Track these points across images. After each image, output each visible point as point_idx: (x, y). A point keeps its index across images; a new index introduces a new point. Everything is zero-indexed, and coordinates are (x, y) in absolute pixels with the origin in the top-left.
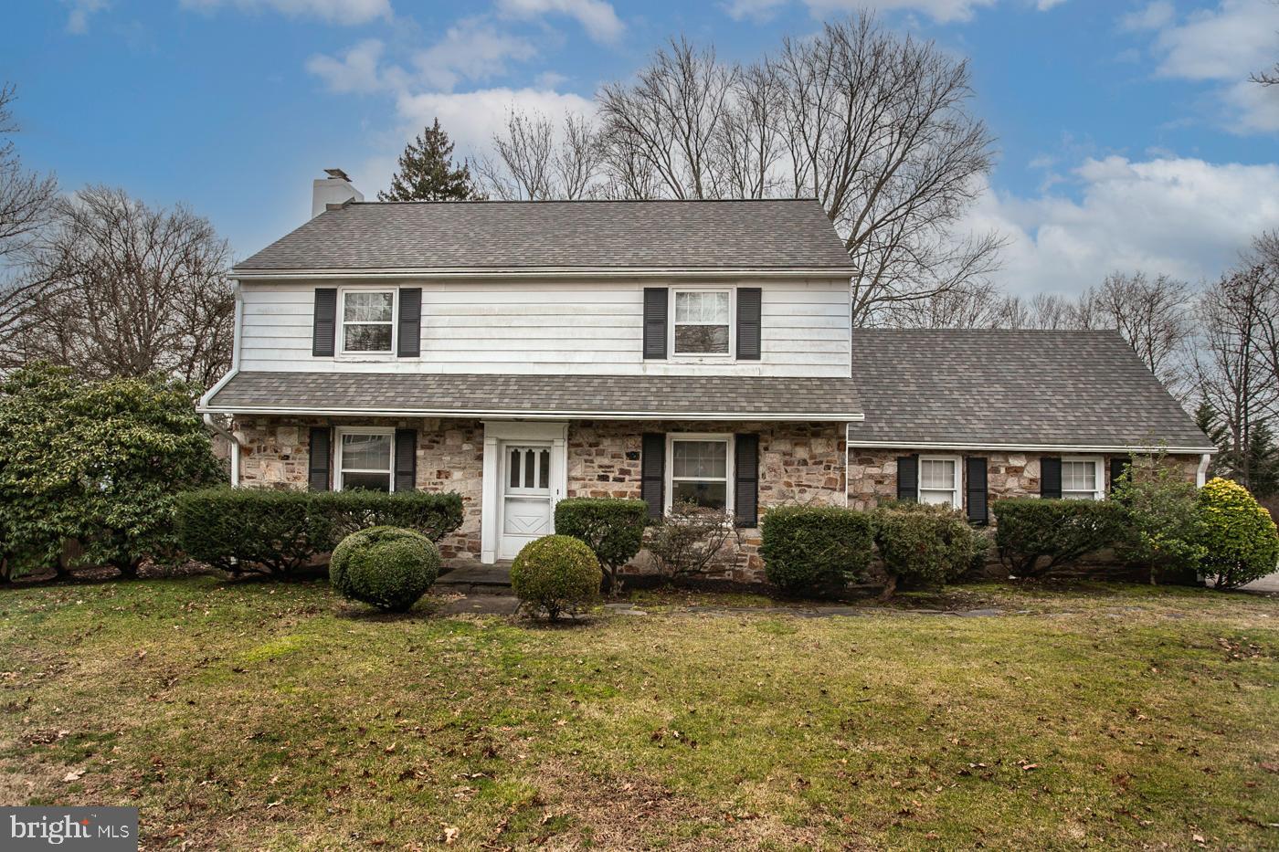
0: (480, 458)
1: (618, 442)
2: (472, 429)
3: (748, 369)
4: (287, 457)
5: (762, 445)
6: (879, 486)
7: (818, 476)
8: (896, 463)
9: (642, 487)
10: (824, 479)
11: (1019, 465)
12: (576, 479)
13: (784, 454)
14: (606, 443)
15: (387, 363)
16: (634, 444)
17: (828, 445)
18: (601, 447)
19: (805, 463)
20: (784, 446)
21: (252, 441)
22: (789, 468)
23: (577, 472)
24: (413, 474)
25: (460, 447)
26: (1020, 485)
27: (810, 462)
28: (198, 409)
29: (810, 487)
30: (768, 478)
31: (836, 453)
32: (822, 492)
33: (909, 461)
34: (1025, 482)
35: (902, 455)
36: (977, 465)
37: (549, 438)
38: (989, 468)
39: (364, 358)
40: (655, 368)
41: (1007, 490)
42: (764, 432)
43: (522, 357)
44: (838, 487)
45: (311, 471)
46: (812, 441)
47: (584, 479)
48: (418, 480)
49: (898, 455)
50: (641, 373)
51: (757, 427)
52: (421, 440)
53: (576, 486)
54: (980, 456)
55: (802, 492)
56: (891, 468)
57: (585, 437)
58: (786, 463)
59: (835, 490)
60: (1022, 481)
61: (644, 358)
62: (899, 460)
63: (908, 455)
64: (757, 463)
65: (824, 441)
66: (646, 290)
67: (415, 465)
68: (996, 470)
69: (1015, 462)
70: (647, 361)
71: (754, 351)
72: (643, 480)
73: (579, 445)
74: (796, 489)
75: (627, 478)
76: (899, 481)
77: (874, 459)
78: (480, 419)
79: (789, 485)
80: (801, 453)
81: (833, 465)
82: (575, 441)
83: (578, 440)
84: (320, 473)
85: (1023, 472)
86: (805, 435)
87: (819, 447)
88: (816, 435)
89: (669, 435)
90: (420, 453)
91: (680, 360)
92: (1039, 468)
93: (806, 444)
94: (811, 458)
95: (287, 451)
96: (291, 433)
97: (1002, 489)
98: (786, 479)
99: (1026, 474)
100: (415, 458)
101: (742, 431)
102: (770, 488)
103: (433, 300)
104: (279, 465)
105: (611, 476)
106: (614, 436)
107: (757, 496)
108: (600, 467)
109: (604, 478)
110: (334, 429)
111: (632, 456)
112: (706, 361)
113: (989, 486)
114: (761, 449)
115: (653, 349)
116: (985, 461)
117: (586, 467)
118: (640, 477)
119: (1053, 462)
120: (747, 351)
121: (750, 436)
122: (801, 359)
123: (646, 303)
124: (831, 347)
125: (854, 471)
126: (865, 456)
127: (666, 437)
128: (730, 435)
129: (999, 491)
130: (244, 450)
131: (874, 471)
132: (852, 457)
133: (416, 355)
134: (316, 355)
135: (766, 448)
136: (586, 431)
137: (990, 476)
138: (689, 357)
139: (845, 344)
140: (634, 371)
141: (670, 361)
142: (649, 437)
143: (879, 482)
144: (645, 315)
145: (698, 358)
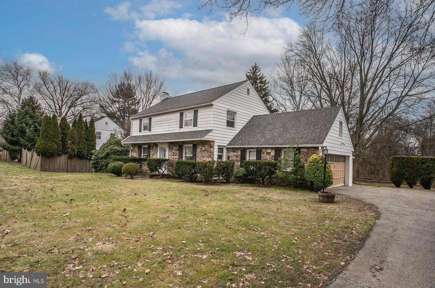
0: (157, 151)
1: (176, 147)
2: (156, 145)
3: (195, 129)
4: (136, 152)
5: (197, 147)
7: (206, 154)
8: (240, 152)
9: (179, 157)
10: (207, 155)
12: (170, 155)
13: (201, 149)
14: (174, 147)
15: (147, 133)
16: (178, 148)
17: (208, 146)
19: (204, 151)
20: (200, 147)
21: (133, 149)
22: (201, 152)
23: (170, 154)
24: (150, 154)
25: (155, 149)
27: (205, 151)
28: (122, 143)
29: (204, 157)
30: (198, 155)
32: (207, 158)
33: (244, 151)
36: (259, 151)
37: (165, 147)
38: (262, 152)
39: (145, 132)
40: (182, 130)
41: (266, 159)
42: (197, 144)
43: (163, 130)
44: (210, 157)
45: (139, 154)
48: (151, 156)
49: (241, 149)
51: (196, 143)
52: (151, 148)
53: (170, 157)
54: (260, 149)
55: (204, 158)
56: (239, 153)
58: (201, 151)
59: (209, 157)
60: (270, 156)
61: (180, 128)
62: (241, 151)
63: (243, 149)
64: (196, 151)
65: (207, 145)
66: (180, 113)
68: (264, 153)
69: (269, 151)
70: (180, 129)
71: (196, 125)
72: (179, 155)
73: (170, 148)
74: (202, 157)
75: (177, 155)
76: (241, 157)
77: (236, 151)
78: (156, 143)
79: (201, 156)
80: (203, 149)
81: (209, 151)
83: (170, 147)
84: (140, 154)
86: (204, 144)
87: (206, 147)
88: (206, 144)
89: (184, 145)
90: (151, 150)
92: (274, 153)
93: (204, 146)
94: (205, 149)
95: (136, 151)
96: (137, 147)
99: (271, 154)
100: (150, 152)
101: (194, 144)
102: (198, 157)
103: (154, 119)
104: (135, 153)
105: (175, 154)
107: (196, 159)
108: (173, 152)
109: (174, 155)
110: (142, 146)
111: (177, 150)
112: (189, 128)
113: (262, 158)
114: (197, 148)
115: (181, 127)
116: (261, 151)
119: (278, 151)
120: (195, 125)
121: (195, 145)
122: (204, 126)
123: (180, 116)
124: (209, 122)
125: (232, 154)
126: (234, 150)
127: (183, 146)
128: (192, 145)
129: (264, 159)
130: (132, 151)
131: (236, 154)
132: (231, 150)
133: (151, 131)
134: (140, 132)
135: (198, 148)
136: (171, 144)
137: (262, 155)
138: (186, 127)
139: (212, 121)
140: (178, 131)
141: (183, 128)
142: (180, 146)
143: (237, 157)
144: (180, 119)
145: (188, 127)
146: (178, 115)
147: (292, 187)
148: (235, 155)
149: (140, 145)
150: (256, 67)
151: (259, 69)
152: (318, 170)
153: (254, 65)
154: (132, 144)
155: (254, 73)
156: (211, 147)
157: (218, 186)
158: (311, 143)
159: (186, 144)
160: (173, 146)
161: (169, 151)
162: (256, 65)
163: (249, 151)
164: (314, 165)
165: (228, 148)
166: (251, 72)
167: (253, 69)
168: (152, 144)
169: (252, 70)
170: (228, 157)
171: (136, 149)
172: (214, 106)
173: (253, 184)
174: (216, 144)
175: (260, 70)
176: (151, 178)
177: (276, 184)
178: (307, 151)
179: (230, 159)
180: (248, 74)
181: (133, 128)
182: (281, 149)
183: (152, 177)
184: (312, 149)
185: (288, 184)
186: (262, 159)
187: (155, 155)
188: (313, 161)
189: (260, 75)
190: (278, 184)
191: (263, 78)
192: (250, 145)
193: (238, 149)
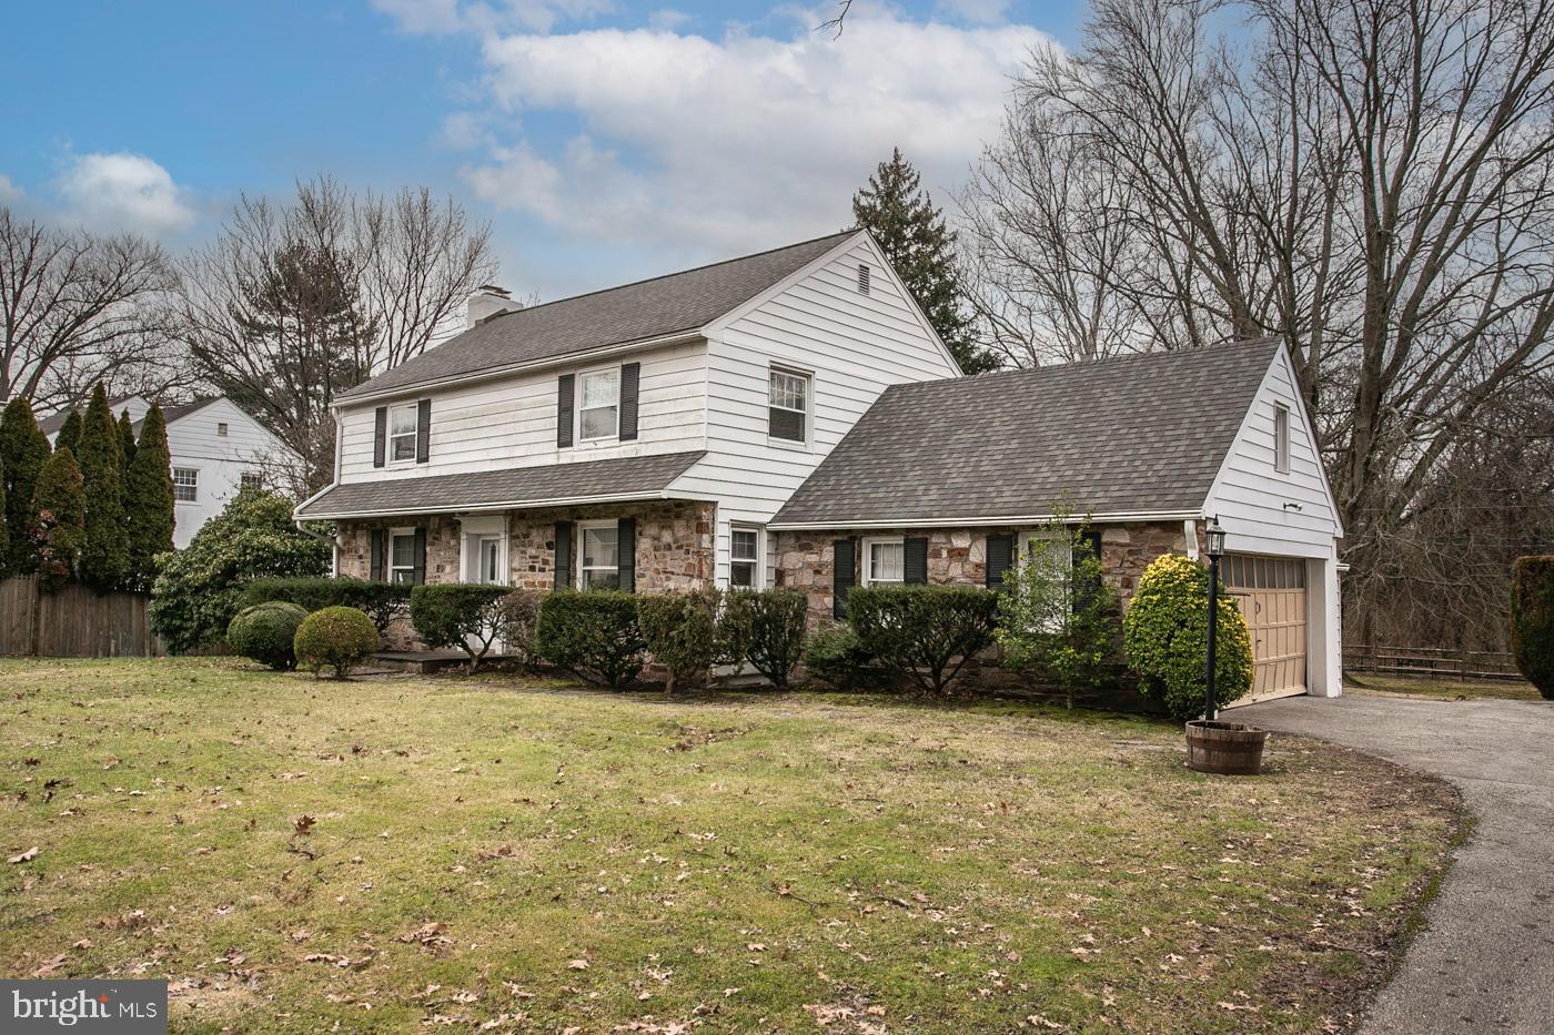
0: (459, 553)
1: (541, 532)
2: (451, 523)
3: (628, 450)
4: (361, 557)
5: (638, 529)
6: (817, 577)
7: (676, 562)
8: (832, 548)
9: (555, 577)
10: (684, 564)
11: (963, 546)
12: (515, 570)
13: (654, 539)
14: (534, 533)
15: (411, 470)
16: (550, 534)
17: (688, 527)
18: (531, 538)
19: (669, 547)
20: (652, 530)
21: (345, 544)
22: (658, 554)
23: (516, 565)
24: (425, 568)
25: (449, 543)
26: (963, 572)
27: (674, 546)
28: (293, 518)
29: (673, 573)
30: (642, 566)
31: (695, 535)
32: (682, 578)
33: (847, 544)
34: (968, 568)
35: (840, 538)
36: (916, 545)
37: (495, 531)
38: (930, 550)
39: (402, 467)
40: (568, 456)
41: (950, 580)
42: (640, 516)
43: (484, 455)
44: (696, 573)
45: (373, 568)
46: (675, 523)
47: (519, 570)
48: (428, 575)
49: (835, 538)
50: (554, 462)
51: (633, 510)
52: (429, 539)
53: (515, 577)
54: (919, 536)
55: (668, 579)
56: (828, 555)
57: (520, 530)
58: (656, 549)
59: (692, 576)
60: (967, 567)
61: (559, 447)
62: (836, 544)
63: (846, 538)
64: (634, 550)
65: (683, 522)
66: (561, 379)
67: (425, 562)
68: (937, 555)
70: (561, 450)
71: (631, 431)
72: (556, 570)
73: (517, 537)
74: (663, 576)
75: (547, 568)
76: (835, 571)
77: (814, 544)
78: (453, 514)
79: (657, 572)
80: (667, 537)
81: (692, 550)
82: (514, 534)
83: (517, 532)
84: (379, 568)
85: (968, 555)
86: (669, 517)
87: (681, 530)
88: (678, 516)
89: (580, 522)
90: (428, 549)
91: (583, 446)
92: (984, 551)
93: (670, 527)
94: (676, 541)
95: (361, 552)
96: (363, 535)
97: (943, 578)
98: (656, 566)
99: (972, 558)
100: (425, 554)
101: (623, 516)
102: (644, 576)
103: (439, 407)
104: (357, 563)
105: (537, 565)
106: (539, 526)
107: (634, 585)
108: (530, 557)
109: (532, 568)
110: (388, 531)
111: (550, 546)
112: (600, 445)
113: (929, 574)
114: (637, 533)
115: (565, 440)
116: (925, 542)
117: (522, 558)
118: (553, 567)
119: (1002, 542)
120: (629, 433)
121: (630, 521)
122: (668, 434)
123: (560, 392)
124: (691, 418)
125: (793, 559)
126: (805, 540)
127: (576, 525)
128: (616, 521)
129: (940, 581)
130: (340, 552)
131: (813, 558)
132: (792, 541)
133: (427, 460)
134: (376, 466)
135: (641, 534)
136: (521, 522)
137: (930, 562)
138: (588, 443)
139: (702, 412)
140: (551, 460)
141: (575, 447)
142: (560, 526)
143: (817, 572)
144: (559, 404)
145: (594, 442)
146: (548, 389)
147: (1069, 705)
148: (810, 565)
149: (379, 526)
150: (898, 166)
151: (913, 179)
152: (1182, 624)
153: (889, 161)
154: (339, 521)
155: (889, 196)
156: (703, 528)
157: (736, 707)
158: (1148, 505)
159: (588, 518)
160: (531, 527)
161: (511, 549)
162: (897, 158)
163: (874, 547)
164: (1163, 601)
165: (776, 535)
166: (874, 192)
167: (884, 178)
168: (432, 518)
169: (879, 182)
170: (780, 575)
171: (362, 543)
172: (711, 347)
173: (891, 691)
174: (722, 516)
175: (916, 183)
176: (432, 673)
177: (995, 692)
178: (1132, 538)
179: (789, 581)
180: (864, 202)
181: (346, 450)
182: (1017, 534)
183: (433, 669)
184: (1154, 532)
185: (1050, 691)
186: (931, 582)
187: (448, 569)
188: (1157, 583)
189: (915, 203)
190: (1002, 691)
191: (929, 218)
192: (878, 516)
193: (821, 538)
